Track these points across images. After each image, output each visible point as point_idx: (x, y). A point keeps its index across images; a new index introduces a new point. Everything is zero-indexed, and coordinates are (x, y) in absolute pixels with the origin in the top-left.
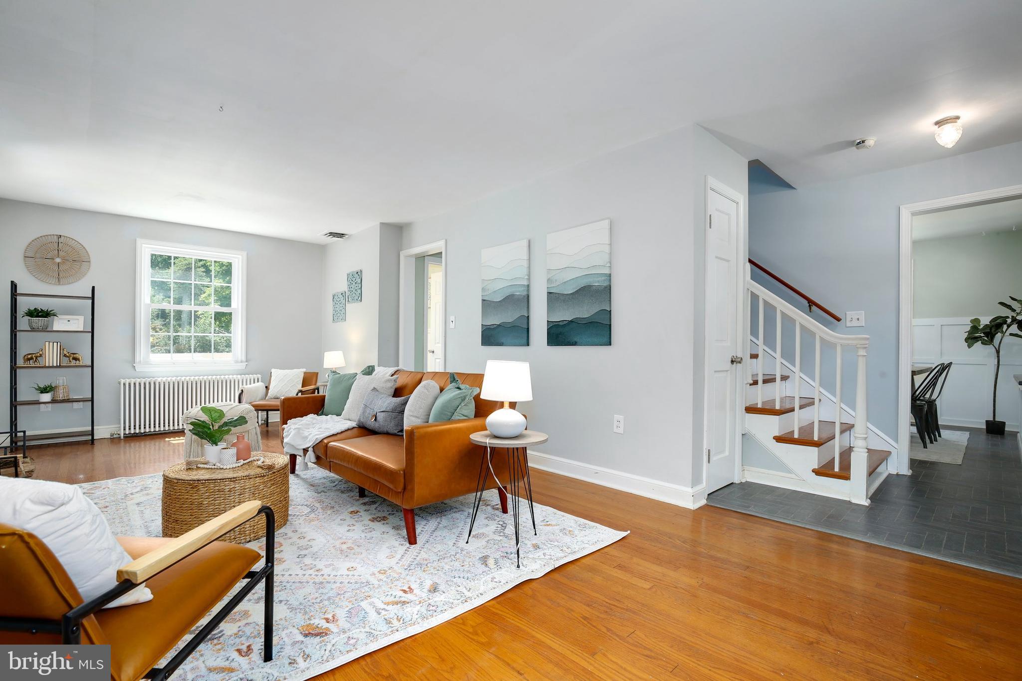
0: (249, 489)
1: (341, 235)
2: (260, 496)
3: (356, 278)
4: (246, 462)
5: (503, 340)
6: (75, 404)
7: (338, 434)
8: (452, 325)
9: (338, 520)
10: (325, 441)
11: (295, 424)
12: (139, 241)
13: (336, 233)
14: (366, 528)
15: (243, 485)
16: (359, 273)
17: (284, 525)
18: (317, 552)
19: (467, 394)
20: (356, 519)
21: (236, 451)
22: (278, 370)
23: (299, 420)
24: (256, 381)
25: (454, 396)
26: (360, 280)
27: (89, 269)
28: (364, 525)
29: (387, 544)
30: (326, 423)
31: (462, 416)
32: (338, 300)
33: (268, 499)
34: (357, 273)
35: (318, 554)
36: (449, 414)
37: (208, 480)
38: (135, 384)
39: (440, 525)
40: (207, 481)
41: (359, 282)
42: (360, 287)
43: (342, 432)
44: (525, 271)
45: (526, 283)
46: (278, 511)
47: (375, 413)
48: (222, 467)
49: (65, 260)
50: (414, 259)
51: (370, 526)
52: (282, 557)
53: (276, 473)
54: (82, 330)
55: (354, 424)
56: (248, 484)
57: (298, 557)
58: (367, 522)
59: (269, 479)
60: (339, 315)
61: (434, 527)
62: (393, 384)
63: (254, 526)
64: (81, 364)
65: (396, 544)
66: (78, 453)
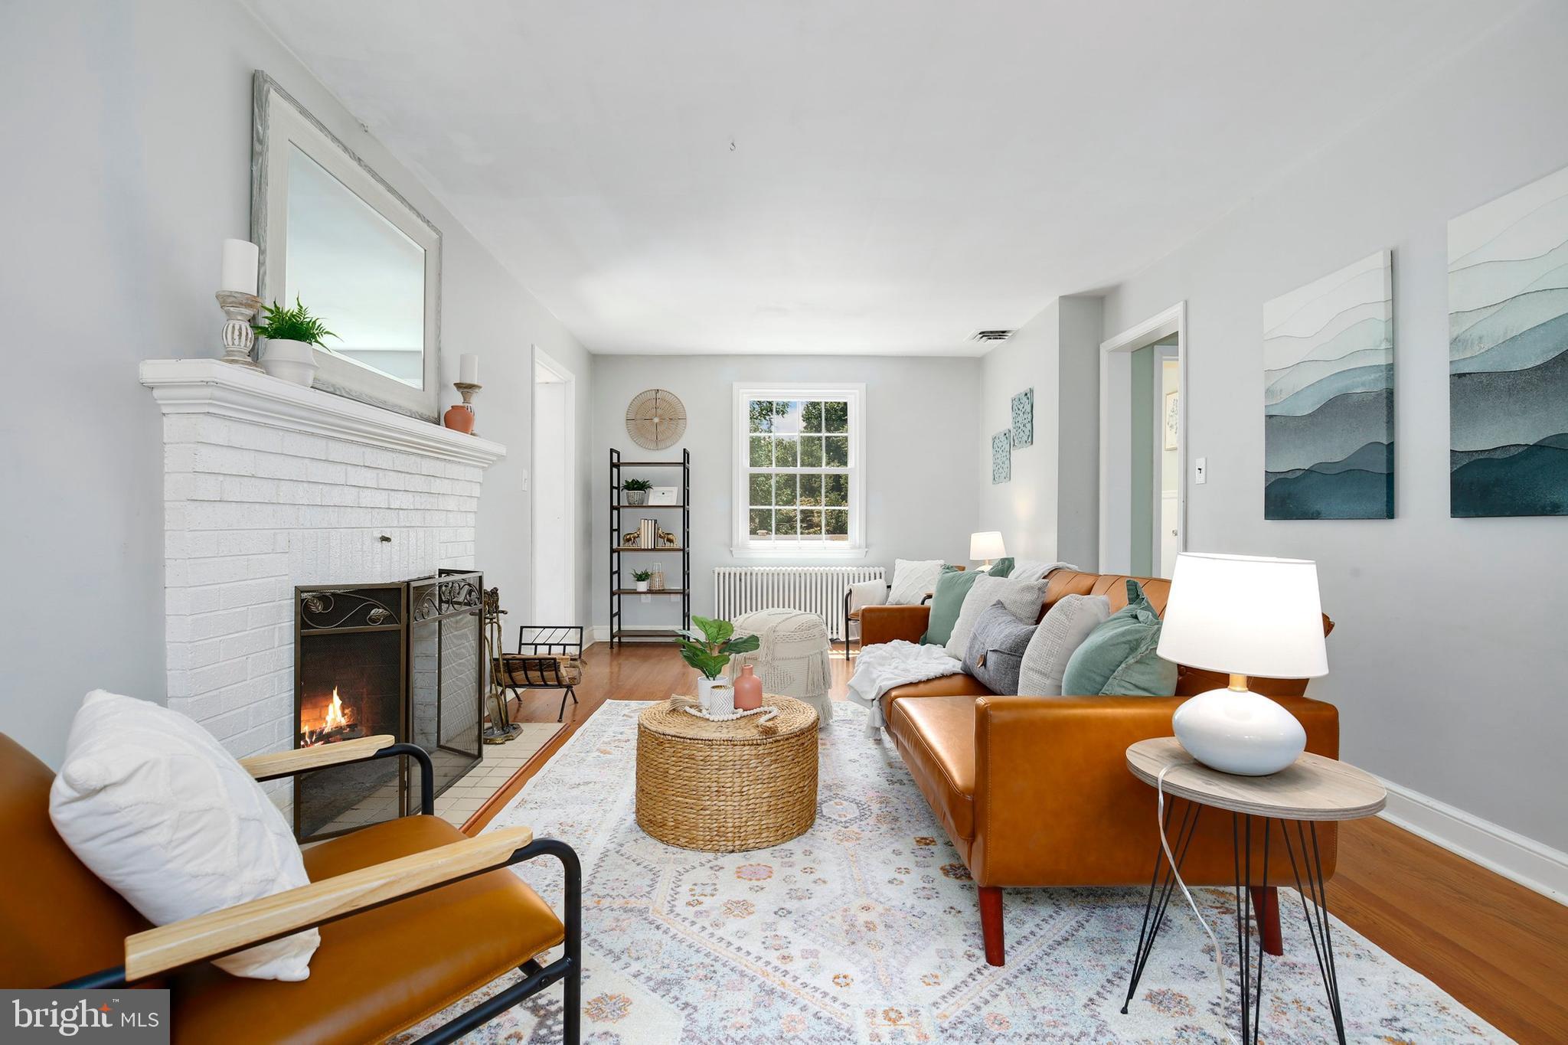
0: (731, 763)
1: (1000, 334)
2: (751, 778)
3: (1025, 404)
4: (746, 713)
5: (1319, 506)
6: (672, 596)
7: (920, 682)
8: (1200, 478)
9: (889, 850)
10: (894, 693)
11: (869, 653)
12: (736, 385)
13: (991, 332)
14: (926, 885)
15: (723, 754)
16: (1029, 395)
17: (799, 835)
18: (810, 913)
19: (1145, 634)
20: (919, 859)
21: (733, 694)
22: (905, 561)
23: (877, 647)
24: (878, 576)
25: (1112, 638)
26: (1030, 406)
27: (685, 427)
28: (927, 879)
29: (941, 944)
30: (916, 659)
31: (1131, 687)
32: (1000, 445)
33: (765, 786)
34: (1026, 395)
35: (810, 918)
36: (1099, 679)
37: (674, 736)
38: (730, 574)
39: (1082, 933)
40: (674, 739)
41: (1029, 410)
42: (1030, 418)
43: (929, 681)
44: (1380, 331)
45: (1382, 360)
46: (784, 810)
47: (984, 653)
48: (707, 716)
49: (662, 419)
50: (1130, 354)
51: (935, 884)
52: (754, 903)
53: (782, 742)
54: (674, 504)
55: (956, 666)
56: (731, 754)
57: (776, 913)
58: (935, 872)
59: (766, 752)
60: (1003, 473)
61: (1062, 932)
62: (1035, 596)
63: (740, 827)
64: (675, 547)
65: (961, 948)
66: (664, 658)
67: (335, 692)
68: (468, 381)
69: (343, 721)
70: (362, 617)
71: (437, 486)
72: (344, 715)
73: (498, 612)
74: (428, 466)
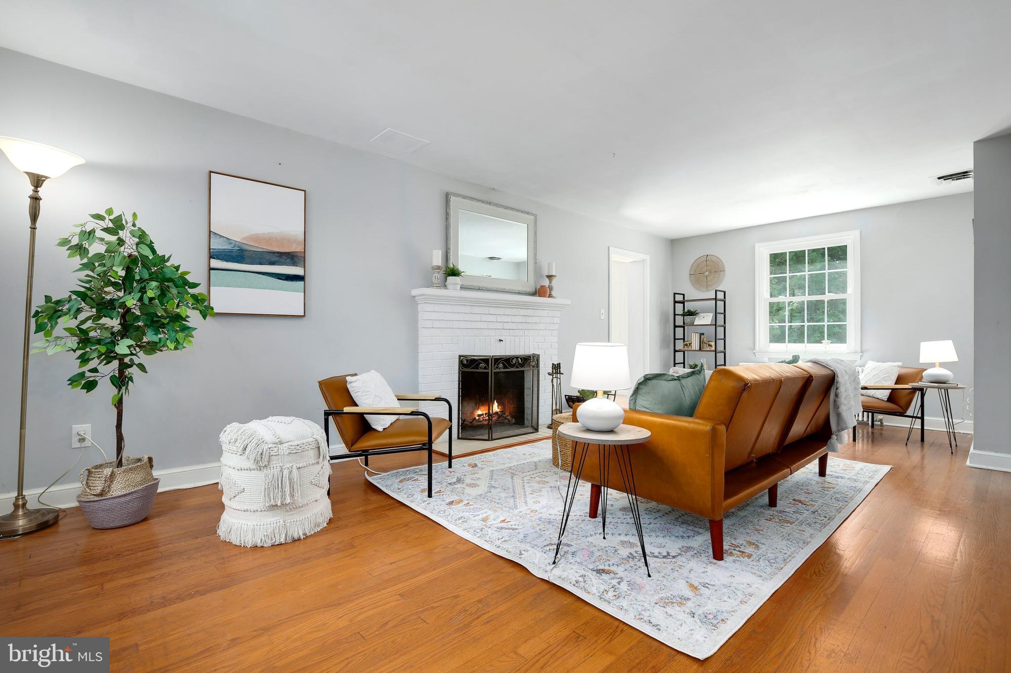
12: (757, 245)
27: (724, 276)
49: (710, 272)
54: (710, 324)
67: (495, 401)
68: (551, 274)
69: (498, 410)
70: (477, 367)
71: (529, 320)
72: (498, 408)
73: (560, 373)
74: (523, 312)
